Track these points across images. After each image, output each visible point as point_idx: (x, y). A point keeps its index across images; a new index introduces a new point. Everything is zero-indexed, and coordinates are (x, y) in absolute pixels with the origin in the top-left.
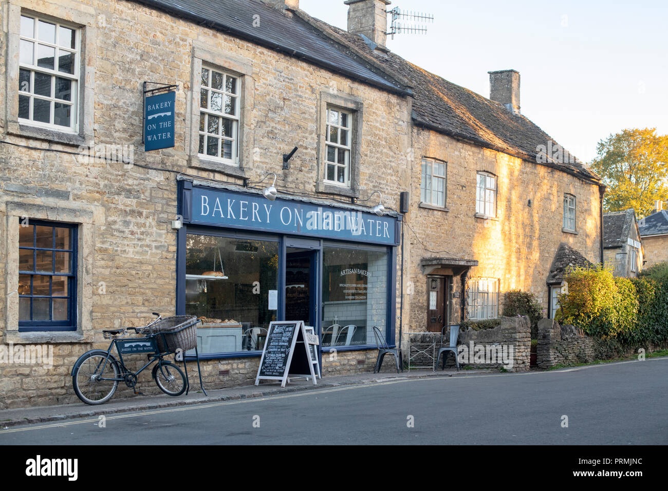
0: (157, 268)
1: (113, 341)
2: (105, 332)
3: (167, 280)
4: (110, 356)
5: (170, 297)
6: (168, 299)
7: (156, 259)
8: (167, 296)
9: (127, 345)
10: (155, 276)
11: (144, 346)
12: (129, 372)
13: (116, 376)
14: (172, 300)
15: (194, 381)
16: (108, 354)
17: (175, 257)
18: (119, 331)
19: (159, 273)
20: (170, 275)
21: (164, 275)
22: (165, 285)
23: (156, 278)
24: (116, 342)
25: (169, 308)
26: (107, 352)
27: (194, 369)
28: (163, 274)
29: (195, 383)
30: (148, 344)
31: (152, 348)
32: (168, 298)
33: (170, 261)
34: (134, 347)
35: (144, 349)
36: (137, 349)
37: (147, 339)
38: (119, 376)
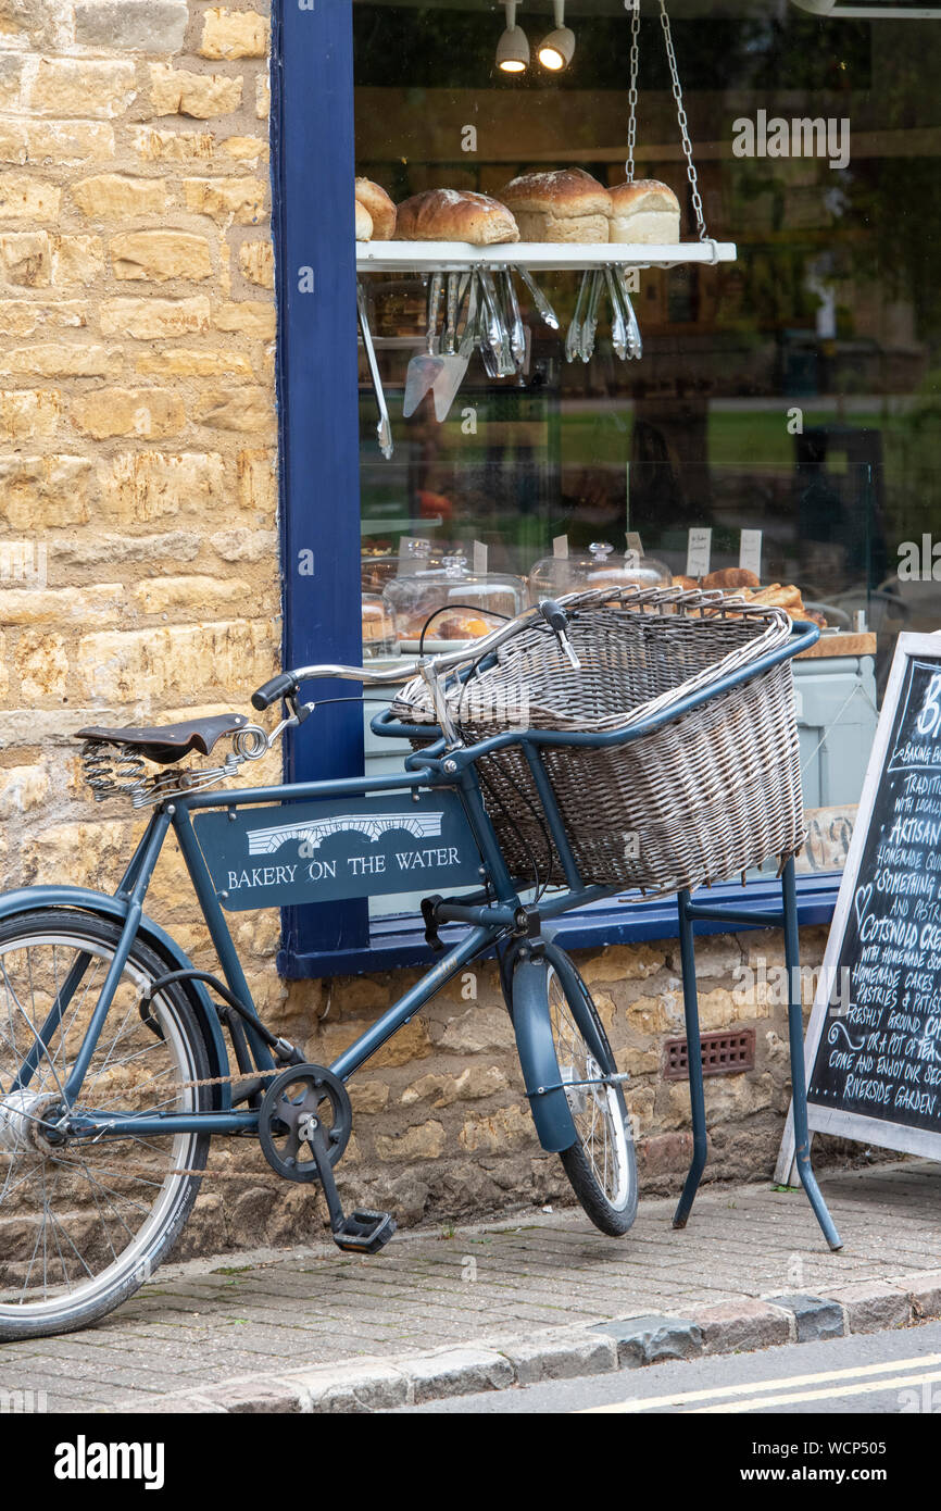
0: (101, 206)
1: (160, 810)
2: (94, 741)
3: (197, 305)
4: (142, 934)
5: (228, 440)
6: (213, 463)
7: (95, 128)
8: (202, 435)
9: (263, 841)
10: (90, 268)
11: (397, 840)
12: (285, 1059)
13: (187, 1099)
14: (242, 464)
15: (452, 1138)
16: (120, 921)
17: (263, 106)
18: (207, 735)
19: (121, 246)
20: (225, 261)
21: (169, 264)
22: (176, 341)
23: (93, 289)
24: (178, 822)
25: (218, 539)
26: (116, 908)
27: (448, 1039)
28: (160, 253)
29: (462, 1155)
30: (426, 824)
31: (452, 856)
32: (207, 450)
33: (216, 141)
34: (320, 854)
35: (391, 863)
36: (344, 869)
37: (414, 785)
38: (215, 1099)
